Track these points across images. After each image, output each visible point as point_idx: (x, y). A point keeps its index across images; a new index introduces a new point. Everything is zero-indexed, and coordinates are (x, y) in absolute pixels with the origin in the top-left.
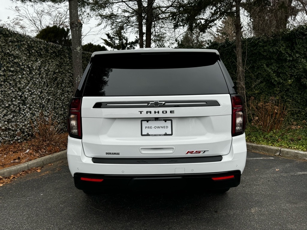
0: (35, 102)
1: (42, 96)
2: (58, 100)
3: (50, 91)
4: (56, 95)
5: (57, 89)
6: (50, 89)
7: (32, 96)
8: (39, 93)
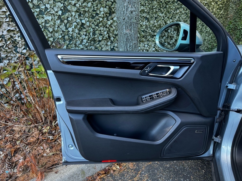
0: (51, 30)
1: (68, 17)
2: (101, 26)
3: (84, 8)
4: (97, 17)
5: (99, 5)
6: (83, 5)
7: (43, 17)
8: (60, 13)
